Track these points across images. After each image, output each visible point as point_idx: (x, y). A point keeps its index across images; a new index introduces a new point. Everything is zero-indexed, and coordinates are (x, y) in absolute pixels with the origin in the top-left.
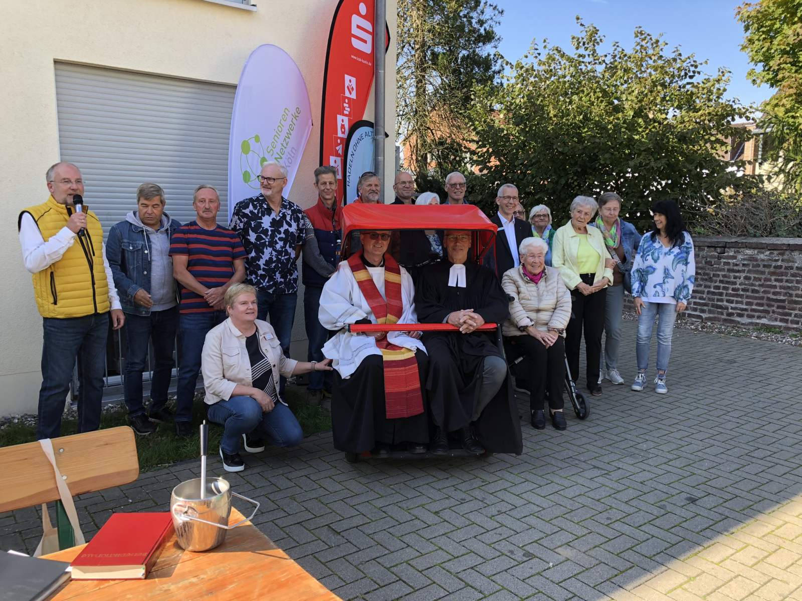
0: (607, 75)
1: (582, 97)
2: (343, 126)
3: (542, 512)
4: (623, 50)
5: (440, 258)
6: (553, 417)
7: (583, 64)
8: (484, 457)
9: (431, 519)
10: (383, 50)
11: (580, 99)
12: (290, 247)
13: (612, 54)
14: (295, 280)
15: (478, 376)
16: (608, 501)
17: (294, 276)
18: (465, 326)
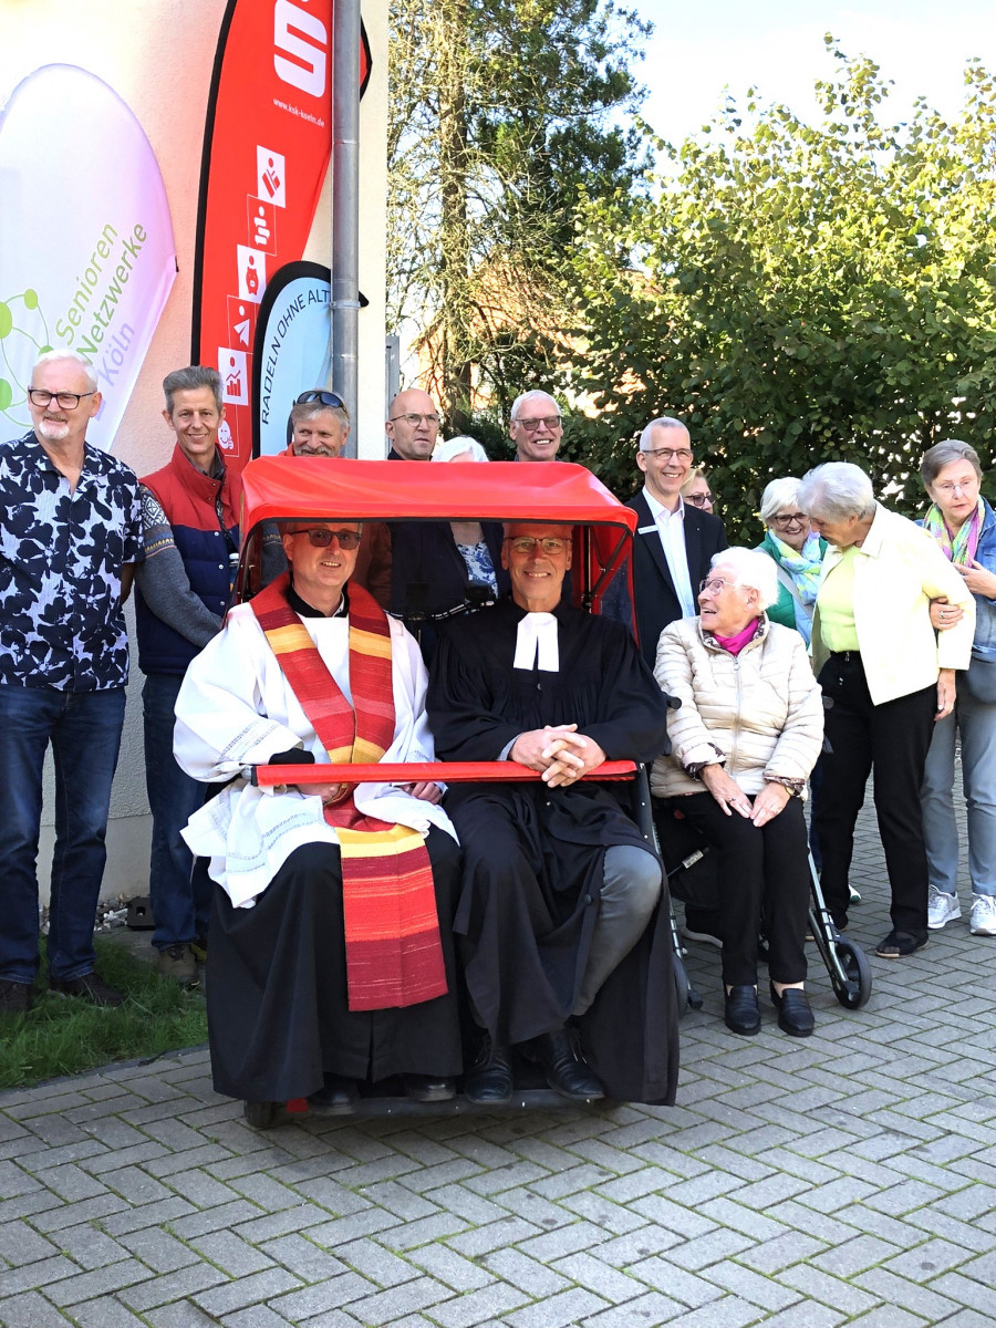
0: (899, 173)
1: (840, 228)
2: (252, 274)
3: (755, 1251)
4: (937, 114)
5: (493, 598)
6: (780, 1002)
7: (842, 148)
8: (605, 1107)
9: (463, 1274)
10: (355, 91)
11: (838, 231)
12: (108, 570)
13: (910, 125)
14: (122, 656)
15: (589, 898)
16: (927, 1219)
17: (119, 645)
18: (555, 768)
